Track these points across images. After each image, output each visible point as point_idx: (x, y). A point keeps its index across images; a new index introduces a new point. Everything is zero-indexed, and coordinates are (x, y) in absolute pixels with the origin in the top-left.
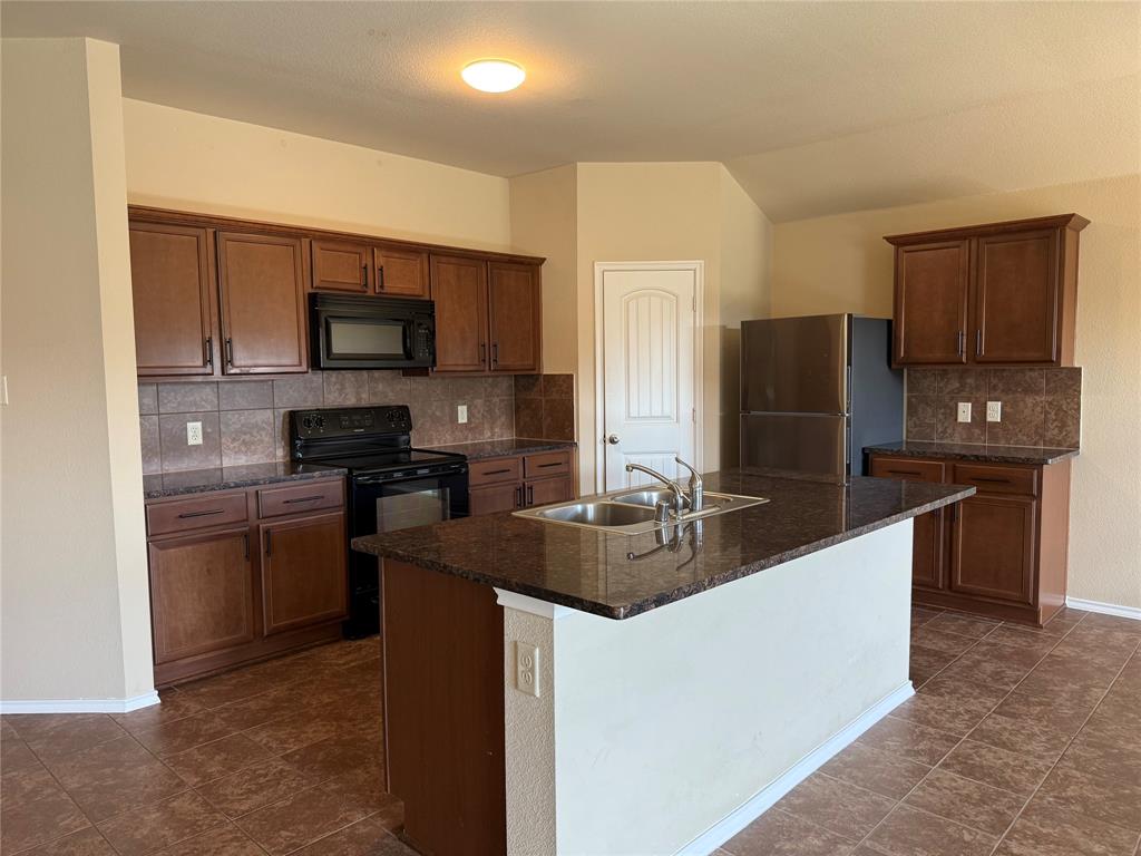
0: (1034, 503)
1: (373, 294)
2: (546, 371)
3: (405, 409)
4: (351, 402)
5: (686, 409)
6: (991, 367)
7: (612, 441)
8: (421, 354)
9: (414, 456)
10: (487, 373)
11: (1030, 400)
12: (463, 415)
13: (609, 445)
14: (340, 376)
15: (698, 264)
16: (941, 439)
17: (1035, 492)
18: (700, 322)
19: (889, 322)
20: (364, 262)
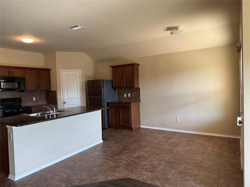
0: (130, 110)
1: (11, 77)
2: (52, 90)
3: (20, 98)
4: (8, 97)
5: (79, 97)
6: (128, 88)
7: (65, 103)
8: (22, 88)
9: (22, 107)
10: (38, 91)
11: (134, 93)
12: (34, 99)
13: (64, 104)
14: (5, 92)
15: (80, 70)
16: (122, 100)
17: (130, 108)
18: (81, 80)
19: (112, 80)
20: (9, 71)
